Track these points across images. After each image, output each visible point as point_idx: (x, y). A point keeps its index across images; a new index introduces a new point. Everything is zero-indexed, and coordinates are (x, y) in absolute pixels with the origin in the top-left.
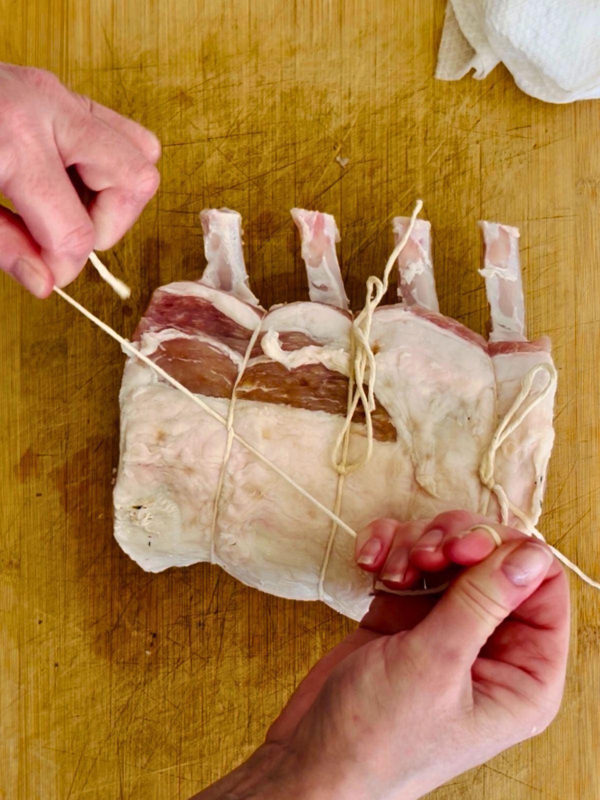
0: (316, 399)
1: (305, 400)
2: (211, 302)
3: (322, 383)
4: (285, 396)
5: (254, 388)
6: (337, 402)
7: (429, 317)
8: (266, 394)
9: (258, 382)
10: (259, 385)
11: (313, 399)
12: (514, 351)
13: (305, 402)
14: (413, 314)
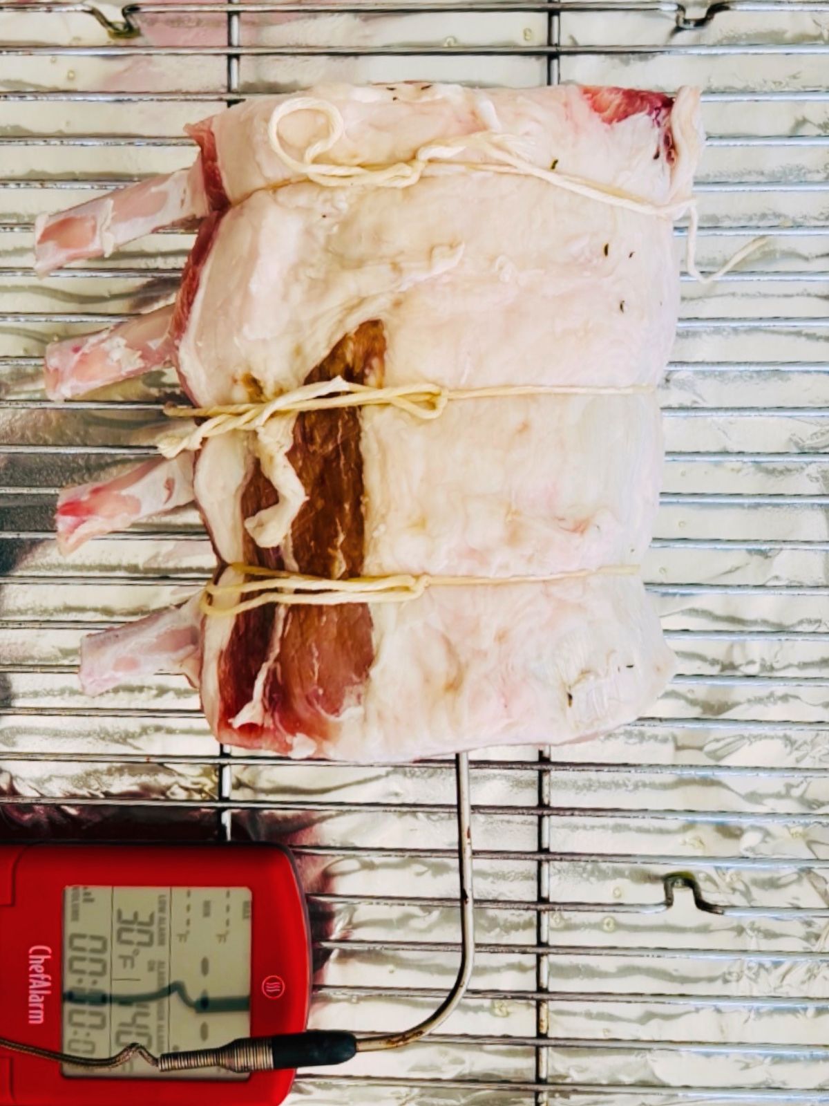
0: (343, 457)
1: (346, 474)
2: (222, 652)
3: (315, 452)
4: (347, 506)
5: (340, 555)
6: (340, 423)
7: (185, 310)
8: (348, 536)
9: (330, 550)
10: (335, 548)
11: (342, 462)
12: (217, 168)
13: (350, 474)
14: (184, 336)
